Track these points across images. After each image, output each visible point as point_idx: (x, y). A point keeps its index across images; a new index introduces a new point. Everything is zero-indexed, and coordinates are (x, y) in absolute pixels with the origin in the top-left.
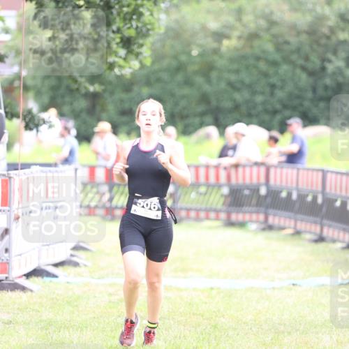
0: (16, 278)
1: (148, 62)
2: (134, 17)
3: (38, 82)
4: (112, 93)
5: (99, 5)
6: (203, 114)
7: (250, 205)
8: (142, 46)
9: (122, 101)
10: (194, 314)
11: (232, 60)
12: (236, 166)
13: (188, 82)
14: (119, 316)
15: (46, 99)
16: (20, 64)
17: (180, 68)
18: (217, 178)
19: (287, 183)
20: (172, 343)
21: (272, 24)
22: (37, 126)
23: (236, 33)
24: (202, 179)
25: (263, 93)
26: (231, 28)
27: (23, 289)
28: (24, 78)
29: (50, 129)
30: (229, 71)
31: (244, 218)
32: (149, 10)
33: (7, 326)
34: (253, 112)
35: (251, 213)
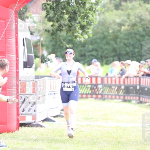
0: (38, 122)
1: (91, 36)
2: (85, 17)
3: (47, 43)
4: (77, 48)
5: (71, 12)
6: (114, 56)
7: (133, 93)
8: (89, 29)
9: (81, 51)
10: (110, 137)
11: (125, 35)
12: (127, 77)
13: (108, 43)
14: (80, 138)
15: (50, 50)
16: (40, 36)
17: (105, 37)
18: (120, 82)
19: (148, 84)
20: (101, 148)
21: (142, 20)
22: (46, 61)
23: (127, 24)
24: (113, 83)
25: (138, 48)
26: (125, 21)
27: (41, 126)
28: (41, 41)
29: (51, 63)
30: (125, 39)
31: (130, 98)
32: (91, 15)
33: (35, 141)
34: (134, 56)
35: (133, 96)
